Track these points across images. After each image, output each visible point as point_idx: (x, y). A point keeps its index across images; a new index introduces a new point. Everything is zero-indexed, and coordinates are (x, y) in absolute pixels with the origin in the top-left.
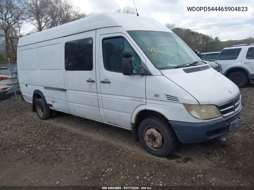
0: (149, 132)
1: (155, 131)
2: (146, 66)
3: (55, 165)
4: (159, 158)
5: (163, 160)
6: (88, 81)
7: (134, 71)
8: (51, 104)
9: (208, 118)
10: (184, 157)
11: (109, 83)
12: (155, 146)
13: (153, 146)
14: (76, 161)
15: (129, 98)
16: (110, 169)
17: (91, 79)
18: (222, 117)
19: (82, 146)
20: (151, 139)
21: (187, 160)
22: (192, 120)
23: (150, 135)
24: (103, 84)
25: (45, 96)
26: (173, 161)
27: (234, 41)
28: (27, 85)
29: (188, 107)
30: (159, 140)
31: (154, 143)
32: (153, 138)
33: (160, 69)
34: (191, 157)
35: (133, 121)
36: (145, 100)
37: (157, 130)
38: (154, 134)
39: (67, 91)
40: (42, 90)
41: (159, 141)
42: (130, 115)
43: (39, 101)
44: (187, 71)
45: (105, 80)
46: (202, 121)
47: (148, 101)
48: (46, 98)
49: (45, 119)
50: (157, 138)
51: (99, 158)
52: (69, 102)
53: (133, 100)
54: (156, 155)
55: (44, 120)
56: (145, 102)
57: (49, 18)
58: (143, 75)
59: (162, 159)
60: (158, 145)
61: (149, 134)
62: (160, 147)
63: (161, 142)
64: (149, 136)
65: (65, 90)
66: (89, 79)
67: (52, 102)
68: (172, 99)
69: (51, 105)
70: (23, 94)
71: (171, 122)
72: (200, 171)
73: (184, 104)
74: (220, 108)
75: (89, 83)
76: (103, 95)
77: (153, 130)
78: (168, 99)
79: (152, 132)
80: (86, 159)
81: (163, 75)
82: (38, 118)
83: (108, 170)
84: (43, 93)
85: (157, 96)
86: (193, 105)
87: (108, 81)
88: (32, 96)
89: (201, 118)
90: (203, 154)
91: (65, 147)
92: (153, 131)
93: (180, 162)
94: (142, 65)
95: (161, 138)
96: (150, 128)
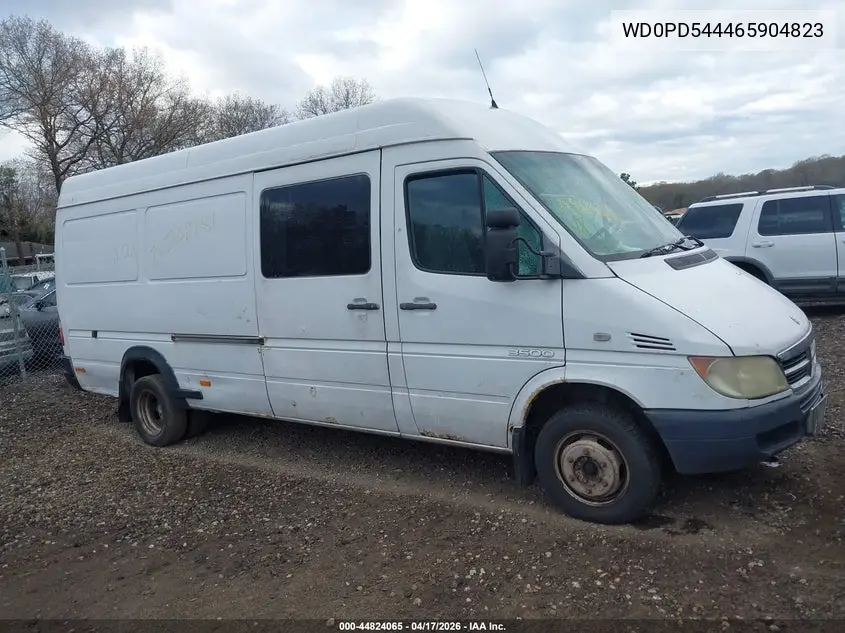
0: (574, 450)
1: (596, 445)
2: (560, 251)
3: (289, 576)
4: (610, 528)
5: (623, 531)
6: (351, 307)
7: (523, 269)
8: (195, 390)
9: (758, 395)
10: (682, 519)
11: (433, 307)
12: (599, 491)
13: (590, 492)
14: (351, 558)
15: (505, 352)
16: (478, 571)
17: (364, 300)
18: (789, 392)
19: (345, 515)
20: (581, 474)
21: (695, 526)
22: (717, 403)
23: (579, 459)
24: (407, 312)
25: (172, 366)
26: (656, 533)
27: (674, 185)
28: (95, 334)
29: (703, 364)
30: (611, 472)
31: (592, 483)
32: (589, 467)
33: (604, 259)
34: (704, 517)
35: (518, 420)
36: (560, 354)
37: (601, 442)
38: (592, 455)
39: (268, 343)
40: (163, 345)
41: (610, 475)
42: (505, 404)
43: (147, 385)
44: (677, 264)
45: (417, 299)
46: (744, 403)
47: (570, 355)
48: (176, 373)
49: (171, 443)
50: (605, 465)
51: (423, 543)
52: (273, 377)
53: (518, 356)
54: (597, 521)
55: (164, 446)
56: (558, 360)
57: (84, 115)
58: (553, 277)
59: (621, 529)
60: (607, 488)
61: (575, 458)
62: (611, 493)
63: (618, 477)
64: (575, 464)
65: (261, 342)
66: (356, 300)
67: (203, 383)
68: (651, 343)
69: (198, 395)
70: (75, 364)
71: (651, 412)
72: (751, 553)
73: (689, 357)
74: (784, 363)
75: (357, 313)
76: (407, 348)
77: (591, 442)
78: (638, 346)
79: (588, 449)
80: (382, 549)
81: (617, 276)
82: (139, 442)
83: (473, 572)
84: (166, 357)
85: (601, 337)
86: (717, 360)
87: (427, 303)
88: (117, 368)
89: (739, 395)
90: (735, 508)
91: (289, 521)
92: (591, 445)
93: (676, 533)
94: (548, 251)
95: (616, 464)
96: (577, 438)
